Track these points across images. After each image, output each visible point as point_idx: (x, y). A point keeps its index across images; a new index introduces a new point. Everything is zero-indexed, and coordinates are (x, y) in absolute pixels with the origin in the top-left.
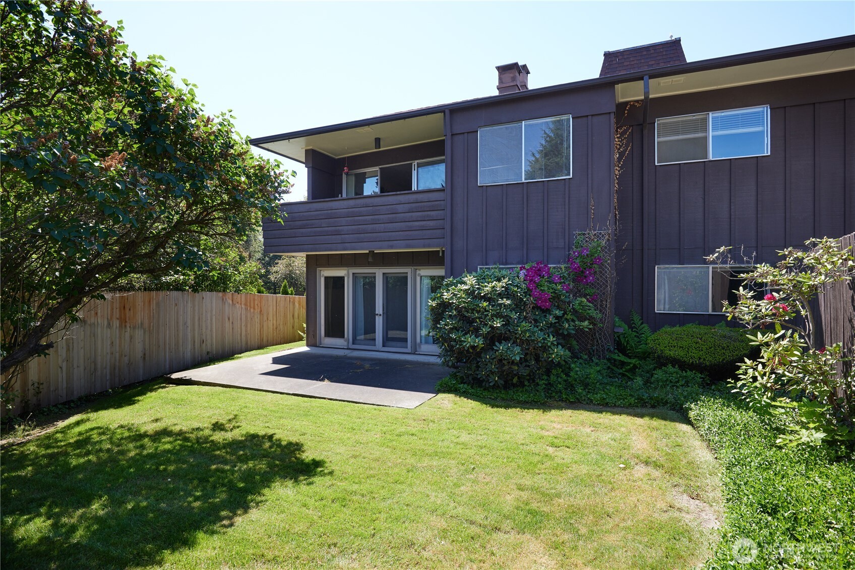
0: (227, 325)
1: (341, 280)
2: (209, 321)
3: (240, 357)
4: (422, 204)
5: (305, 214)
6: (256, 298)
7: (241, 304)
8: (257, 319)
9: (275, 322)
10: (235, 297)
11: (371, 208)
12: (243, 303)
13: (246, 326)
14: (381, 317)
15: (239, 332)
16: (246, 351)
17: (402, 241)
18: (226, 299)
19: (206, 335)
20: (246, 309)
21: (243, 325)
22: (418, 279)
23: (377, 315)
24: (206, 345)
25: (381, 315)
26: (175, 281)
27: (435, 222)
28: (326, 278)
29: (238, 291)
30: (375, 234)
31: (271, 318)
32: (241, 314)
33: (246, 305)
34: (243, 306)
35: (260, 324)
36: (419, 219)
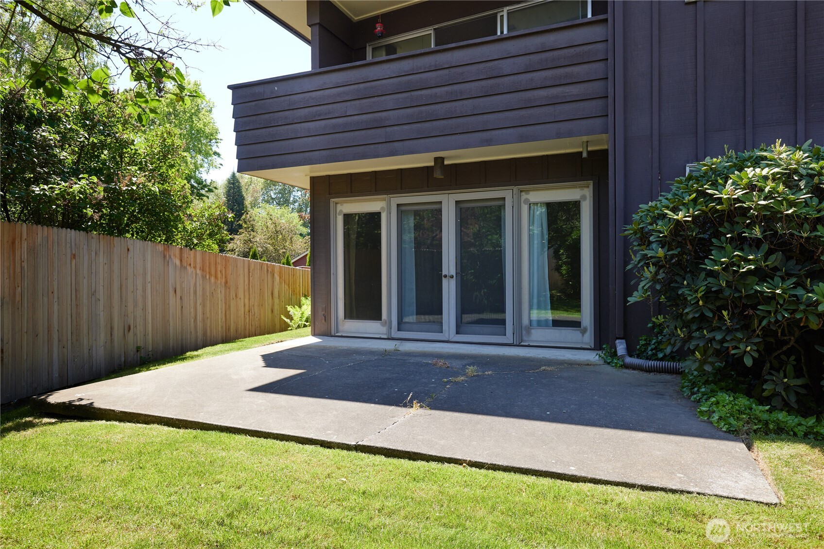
0: (173, 301)
1: (374, 219)
2: (139, 292)
3: (198, 356)
4: (556, 53)
5: (314, 94)
6: (219, 260)
7: (195, 267)
8: (220, 295)
9: (247, 301)
10: (185, 256)
11: (447, 71)
12: (198, 266)
13: (204, 306)
14: (453, 282)
15: (193, 315)
16: (204, 346)
17: (511, 130)
18: (170, 257)
19: (135, 318)
20: (204, 277)
21: (199, 302)
22: (525, 208)
23: (445, 276)
24: (135, 335)
25: (452, 277)
26: (62, 195)
27: (586, 85)
28: (348, 218)
29: (190, 245)
30: (454, 120)
31: (241, 295)
32: (195, 285)
33: (203, 269)
34: (198, 271)
35: (226, 304)
36: (548, 83)
